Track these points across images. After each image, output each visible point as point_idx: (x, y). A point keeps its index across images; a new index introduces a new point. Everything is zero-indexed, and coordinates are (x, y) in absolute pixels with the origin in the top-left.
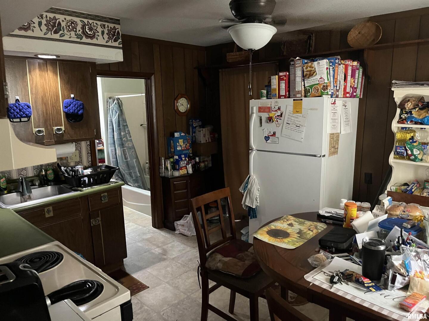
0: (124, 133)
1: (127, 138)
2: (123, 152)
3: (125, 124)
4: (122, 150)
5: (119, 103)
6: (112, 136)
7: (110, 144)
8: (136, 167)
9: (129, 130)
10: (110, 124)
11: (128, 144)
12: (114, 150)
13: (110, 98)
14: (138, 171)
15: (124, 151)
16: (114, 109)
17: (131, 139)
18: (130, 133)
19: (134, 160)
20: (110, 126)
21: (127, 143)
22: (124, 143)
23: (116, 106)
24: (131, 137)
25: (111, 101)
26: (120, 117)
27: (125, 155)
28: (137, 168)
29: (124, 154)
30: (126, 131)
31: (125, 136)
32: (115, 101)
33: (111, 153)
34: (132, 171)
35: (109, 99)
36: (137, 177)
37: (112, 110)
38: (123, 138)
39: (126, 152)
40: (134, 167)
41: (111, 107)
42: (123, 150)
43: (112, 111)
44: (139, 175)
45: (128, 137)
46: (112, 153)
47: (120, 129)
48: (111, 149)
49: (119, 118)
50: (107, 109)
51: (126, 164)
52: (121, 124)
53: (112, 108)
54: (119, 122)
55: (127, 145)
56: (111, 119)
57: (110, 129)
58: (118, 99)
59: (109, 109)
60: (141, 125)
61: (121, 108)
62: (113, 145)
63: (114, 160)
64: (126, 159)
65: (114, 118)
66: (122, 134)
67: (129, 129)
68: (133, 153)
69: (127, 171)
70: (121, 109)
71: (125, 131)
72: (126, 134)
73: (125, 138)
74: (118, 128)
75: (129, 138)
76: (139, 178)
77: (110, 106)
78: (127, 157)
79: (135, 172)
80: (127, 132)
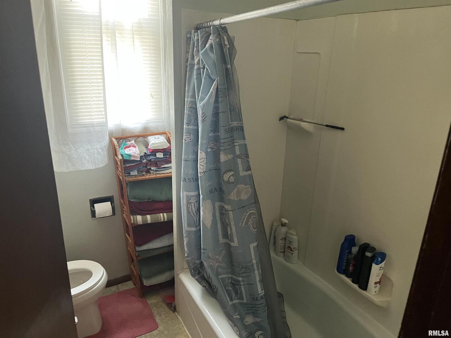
0: (230, 157)
1: (236, 175)
2: (221, 214)
3: (235, 124)
4: (217, 208)
5: (221, 46)
6: (191, 157)
7: (185, 180)
8: (255, 267)
9: (245, 145)
10: (189, 116)
11: (239, 193)
12: (193, 200)
13: (197, 29)
14: (262, 281)
15: (223, 213)
16: (204, 68)
17: (251, 176)
18: (247, 156)
19: (253, 245)
20: (188, 124)
21: (235, 190)
22: (225, 188)
23: (211, 55)
24: (249, 169)
25: (198, 40)
26: (220, 99)
27: (225, 226)
28: (256, 272)
29: (221, 219)
30: (237, 148)
31: (232, 167)
32: (212, 40)
33: (185, 208)
34: (241, 279)
35: (193, 31)
36: (255, 299)
37: (199, 69)
38: (225, 173)
39: (229, 219)
40: (248, 269)
41: (196, 61)
42: (222, 208)
43: (199, 74)
44: (260, 291)
45: (241, 169)
46: (188, 208)
47: (216, 140)
48: (187, 196)
49: (216, 101)
50: (187, 67)
51: (224, 252)
52: (221, 123)
53: (198, 63)
54: (216, 114)
55: (233, 196)
56: (193, 100)
57: (189, 133)
58: (222, 30)
59: (193, 65)
60: (281, 119)
61: (229, 66)
62: (193, 184)
63: (193, 229)
64: (226, 235)
65: (202, 99)
66: (223, 158)
67: (246, 142)
68: (250, 222)
69: (227, 273)
70: (227, 69)
71: (233, 151)
72: (236, 157)
73: (232, 173)
74: (211, 134)
75: (242, 173)
76: (260, 302)
77: (193, 58)
78: (231, 233)
79: (251, 285)
80: (238, 153)
